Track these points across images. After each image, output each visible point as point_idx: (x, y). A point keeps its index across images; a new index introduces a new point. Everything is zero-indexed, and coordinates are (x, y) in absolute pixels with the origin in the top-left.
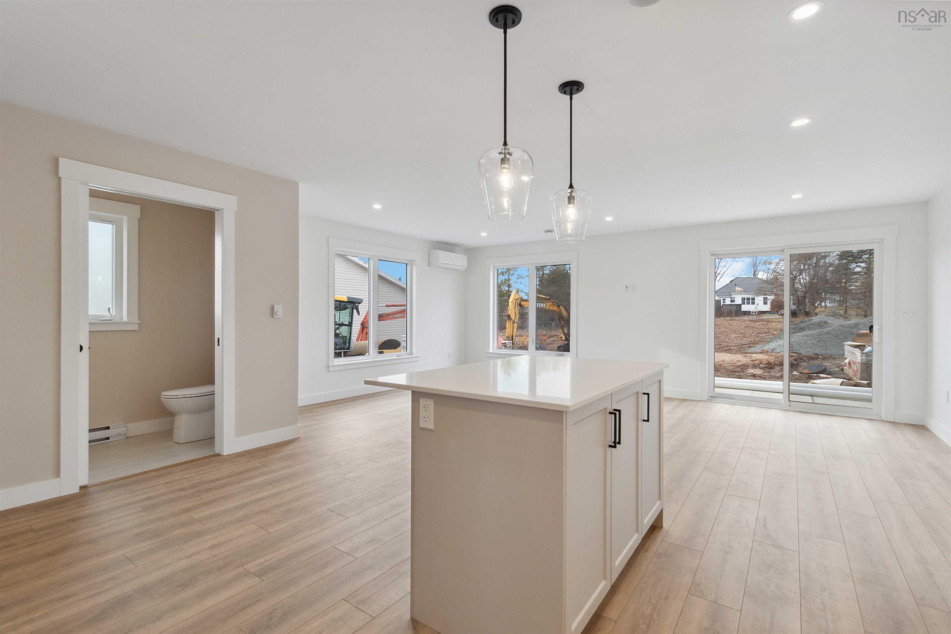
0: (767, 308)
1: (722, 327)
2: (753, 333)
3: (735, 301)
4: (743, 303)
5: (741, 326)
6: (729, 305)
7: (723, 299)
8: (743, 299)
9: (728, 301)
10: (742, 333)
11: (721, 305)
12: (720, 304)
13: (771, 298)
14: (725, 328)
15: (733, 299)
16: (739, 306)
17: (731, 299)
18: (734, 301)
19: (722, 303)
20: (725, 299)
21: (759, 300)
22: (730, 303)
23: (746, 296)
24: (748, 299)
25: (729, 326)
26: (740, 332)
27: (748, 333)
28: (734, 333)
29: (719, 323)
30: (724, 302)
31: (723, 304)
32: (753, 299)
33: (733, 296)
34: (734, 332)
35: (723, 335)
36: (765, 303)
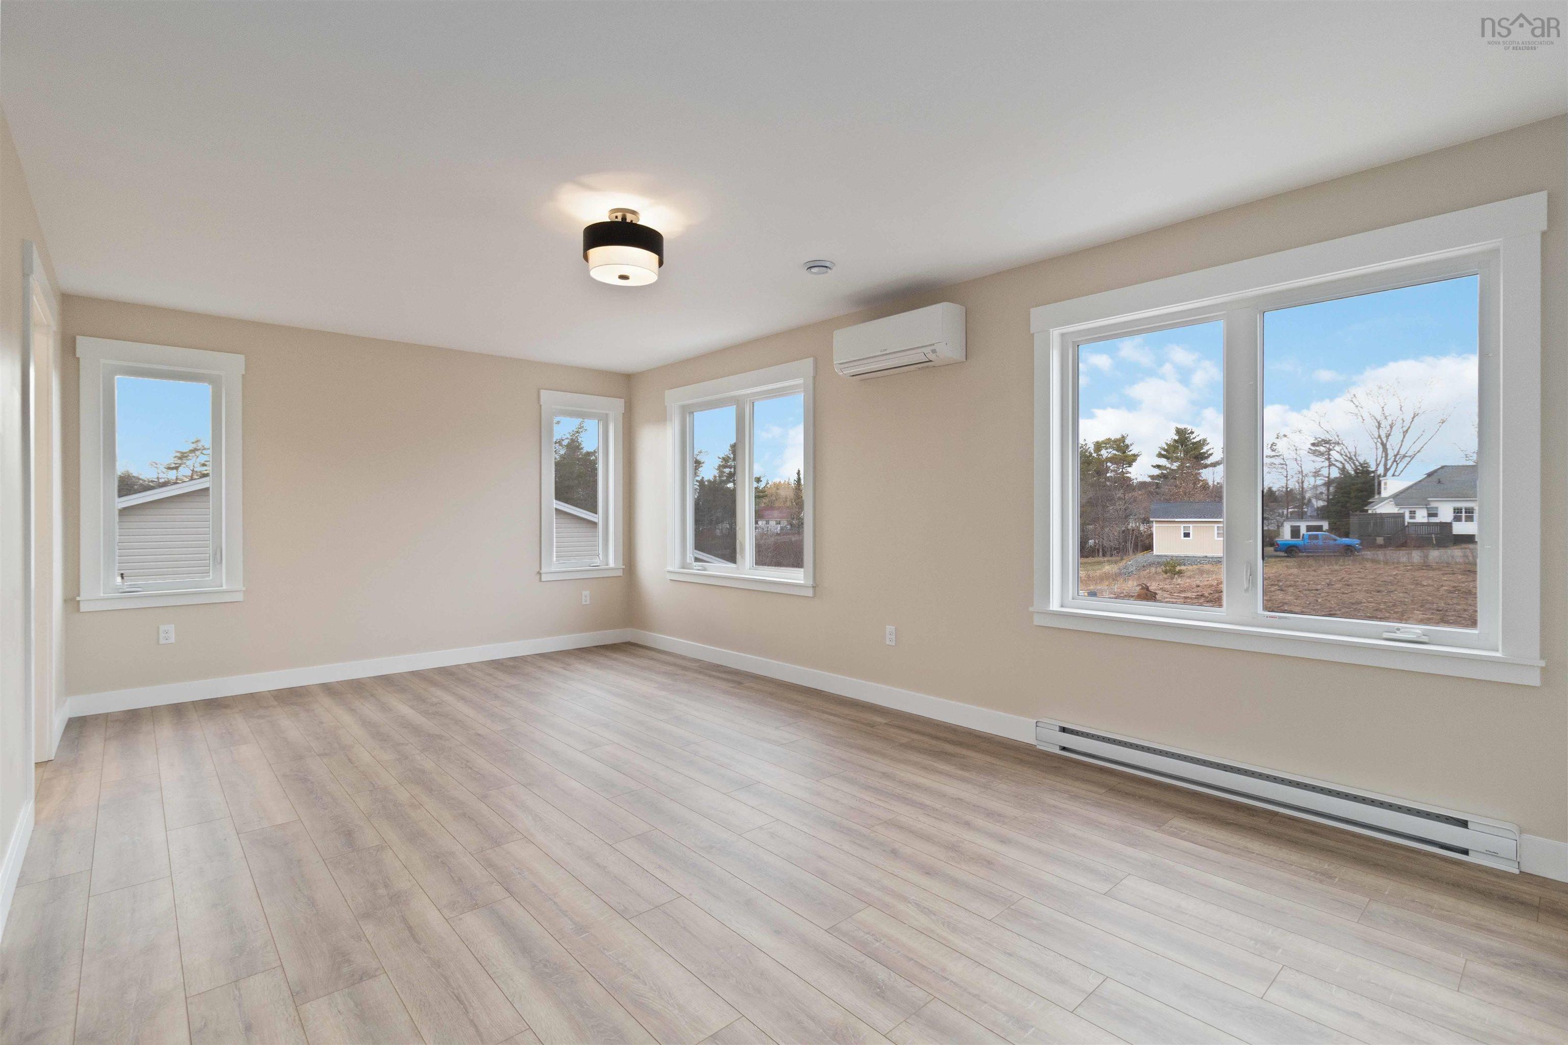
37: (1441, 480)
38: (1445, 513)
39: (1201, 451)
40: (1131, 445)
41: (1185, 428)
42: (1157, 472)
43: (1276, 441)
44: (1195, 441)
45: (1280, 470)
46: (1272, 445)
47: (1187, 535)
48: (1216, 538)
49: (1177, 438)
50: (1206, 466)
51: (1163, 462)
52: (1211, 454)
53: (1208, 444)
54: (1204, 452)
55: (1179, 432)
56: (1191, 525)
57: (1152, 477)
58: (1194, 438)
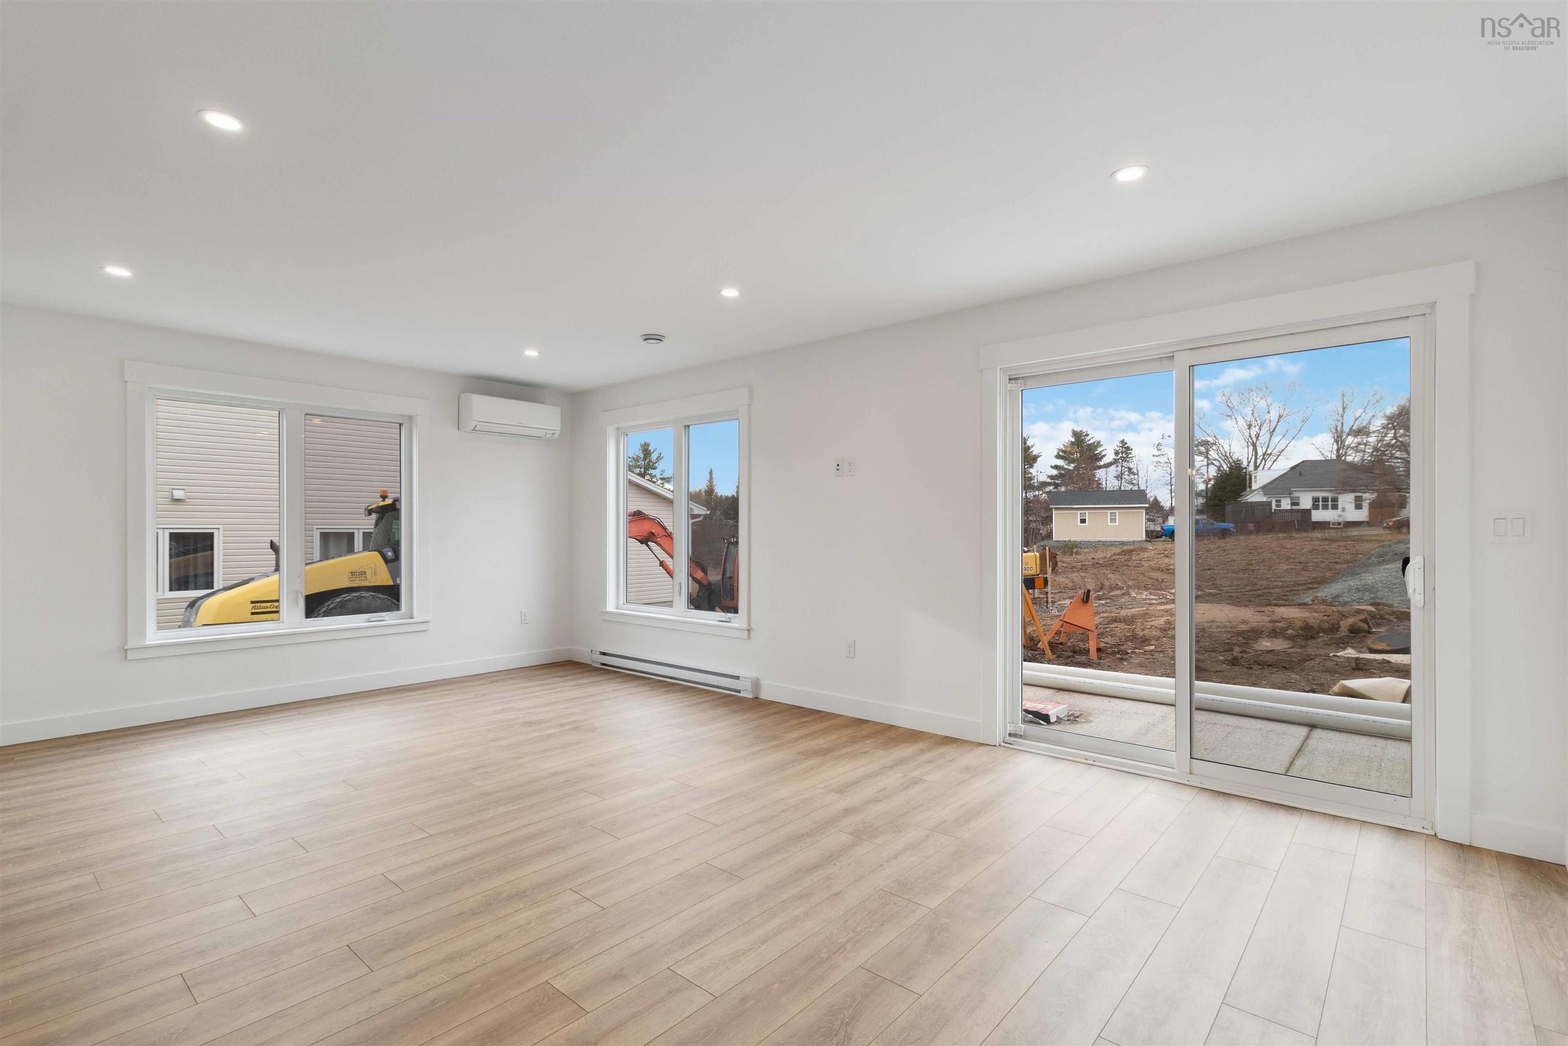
0: (1362, 515)
1: (1264, 552)
2: (1322, 562)
3: (1300, 504)
4: (1316, 507)
5: (1303, 549)
6: (1287, 511)
7: (1277, 500)
8: (1316, 500)
9: (1286, 504)
10: (1302, 563)
11: (1273, 511)
12: (1271, 508)
13: (1368, 497)
14: (1270, 553)
15: (1294, 500)
16: (1307, 512)
17: (1291, 500)
18: (1297, 504)
19: (1274, 507)
20: (1280, 500)
21: (1347, 500)
22: (1289, 507)
23: (1321, 495)
24: (1325, 500)
25: (1279, 549)
26: (1297, 561)
27: (1314, 562)
28: (1286, 563)
29: (1261, 544)
30: (1277, 506)
31: (1275, 510)
32: (1335, 500)
33: (1296, 495)
34: (1286, 561)
35: (1264, 566)
36: (1358, 507)
37: (1302, 473)
38: (1306, 502)
39: (1096, 452)
40: (1032, 446)
41: (1081, 431)
42: (1054, 472)
43: (1162, 441)
44: (1089, 443)
45: (1165, 469)
46: (1158, 445)
47: (1083, 521)
48: (1109, 524)
49: (1073, 440)
50: (1100, 467)
51: (1060, 462)
52: (1104, 456)
53: (1102, 445)
54: (1098, 453)
55: (1076, 434)
56: (1087, 512)
57: (1051, 477)
58: (1089, 440)
